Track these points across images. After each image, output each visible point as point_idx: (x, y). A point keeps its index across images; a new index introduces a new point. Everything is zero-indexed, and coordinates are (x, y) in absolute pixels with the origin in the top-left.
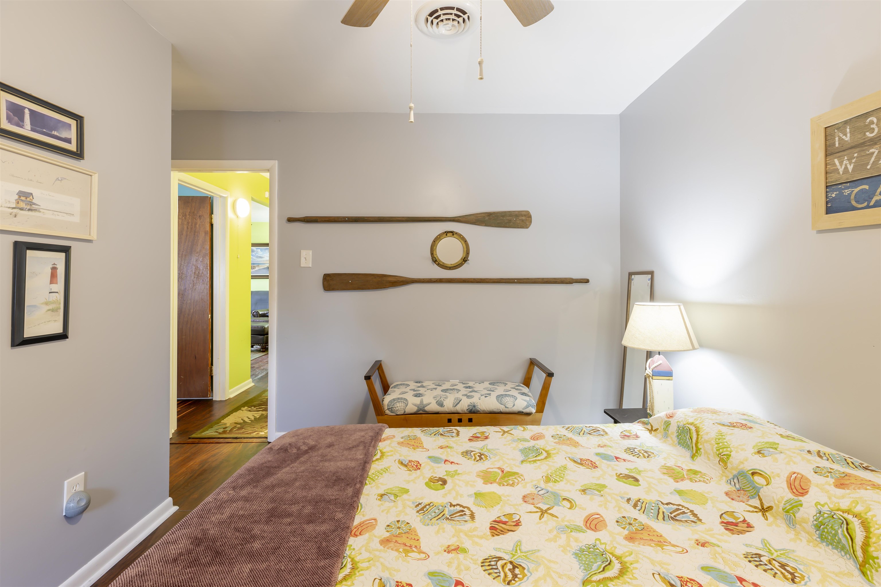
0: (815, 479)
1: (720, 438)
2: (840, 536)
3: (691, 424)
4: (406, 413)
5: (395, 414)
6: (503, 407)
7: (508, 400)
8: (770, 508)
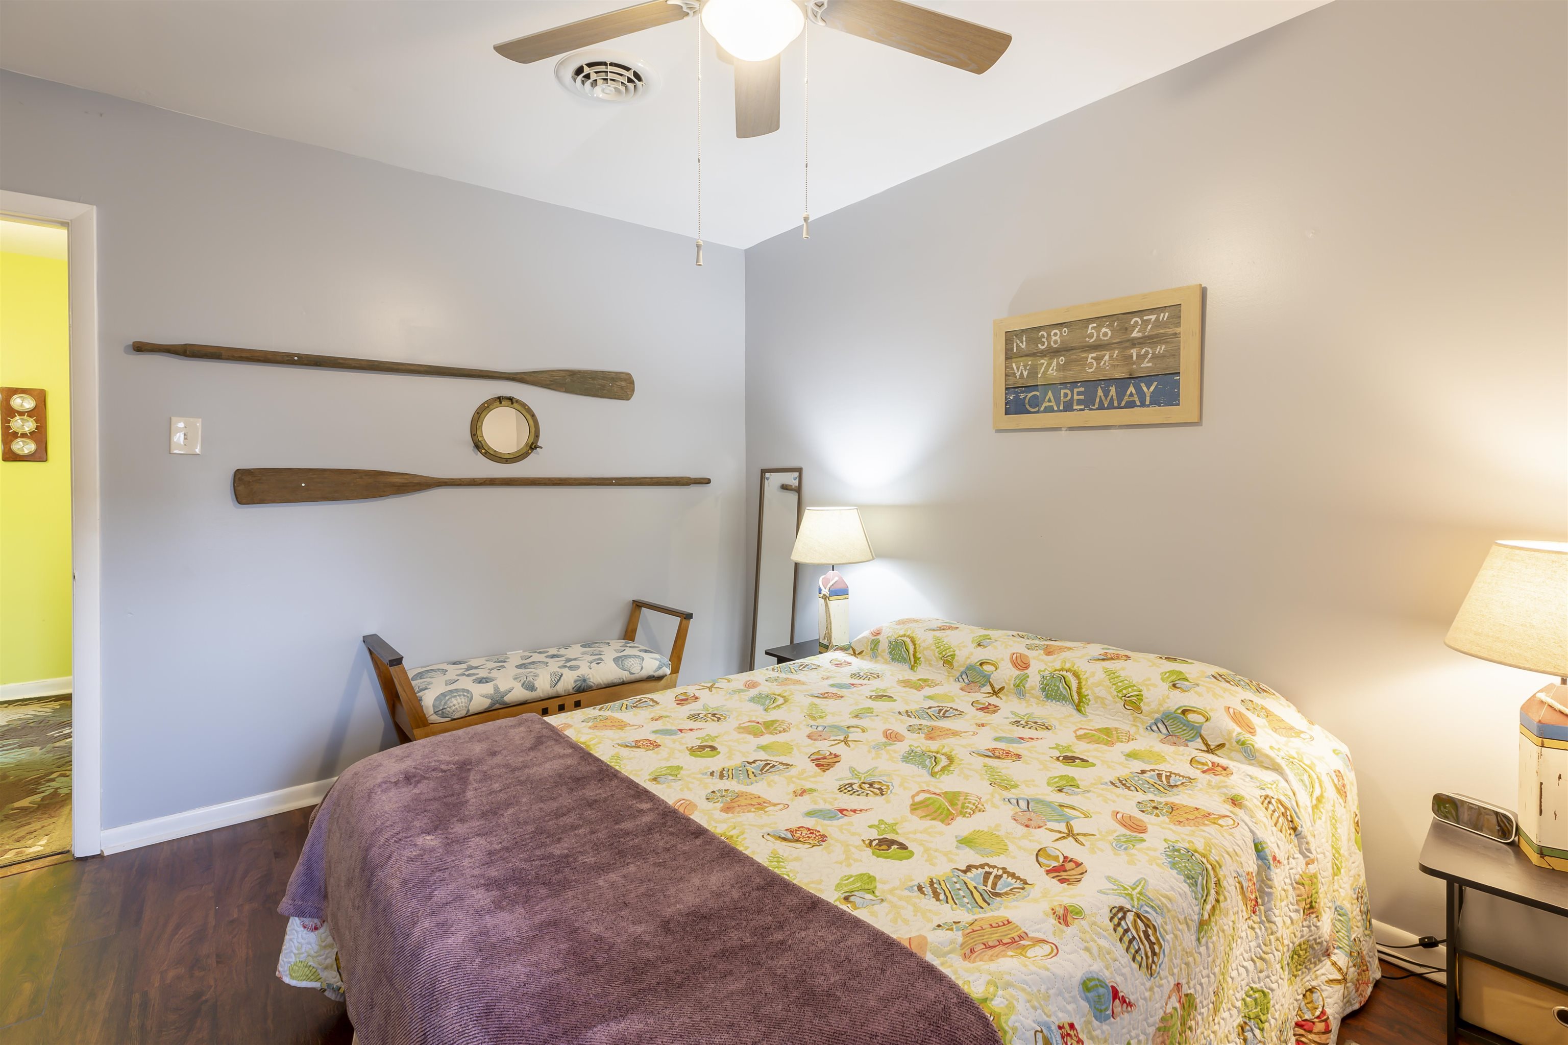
0: (1030, 654)
1: (938, 642)
2: (1061, 689)
3: (904, 636)
4: (471, 712)
5: (449, 719)
6: (626, 673)
7: (633, 662)
8: (1002, 689)
